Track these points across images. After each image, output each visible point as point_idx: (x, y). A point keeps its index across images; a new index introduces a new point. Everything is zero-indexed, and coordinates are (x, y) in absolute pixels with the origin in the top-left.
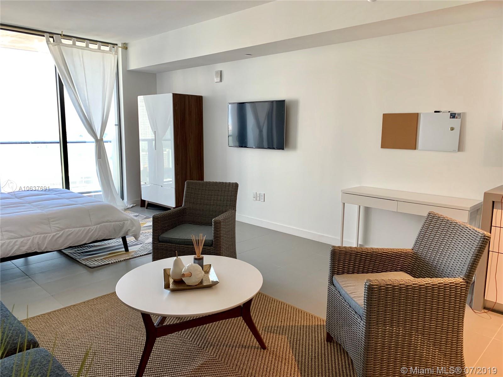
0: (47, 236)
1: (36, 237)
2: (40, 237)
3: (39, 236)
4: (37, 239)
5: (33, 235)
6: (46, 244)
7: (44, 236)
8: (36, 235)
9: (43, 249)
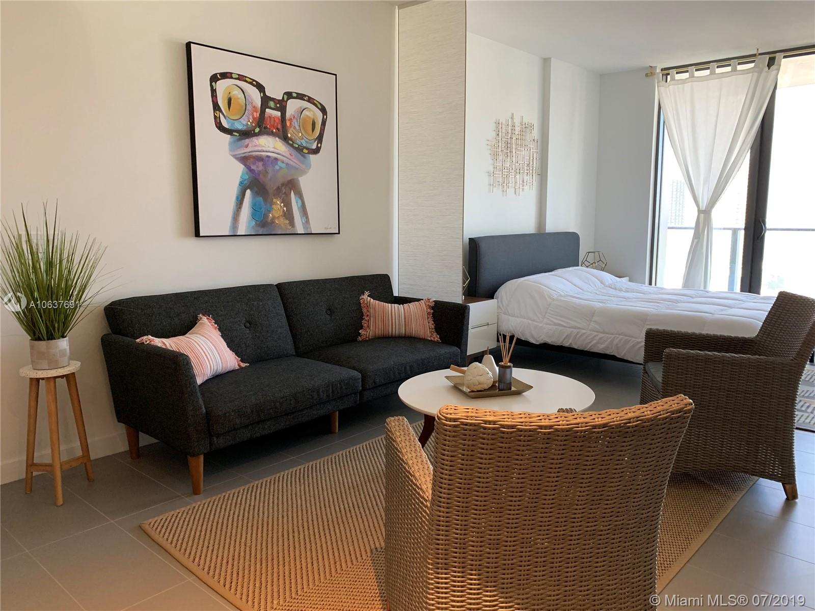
0: (630, 340)
1: (618, 337)
2: (621, 339)
3: (622, 337)
4: (618, 340)
5: (616, 334)
6: (626, 350)
7: (627, 339)
8: (619, 335)
9: (622, 355)
